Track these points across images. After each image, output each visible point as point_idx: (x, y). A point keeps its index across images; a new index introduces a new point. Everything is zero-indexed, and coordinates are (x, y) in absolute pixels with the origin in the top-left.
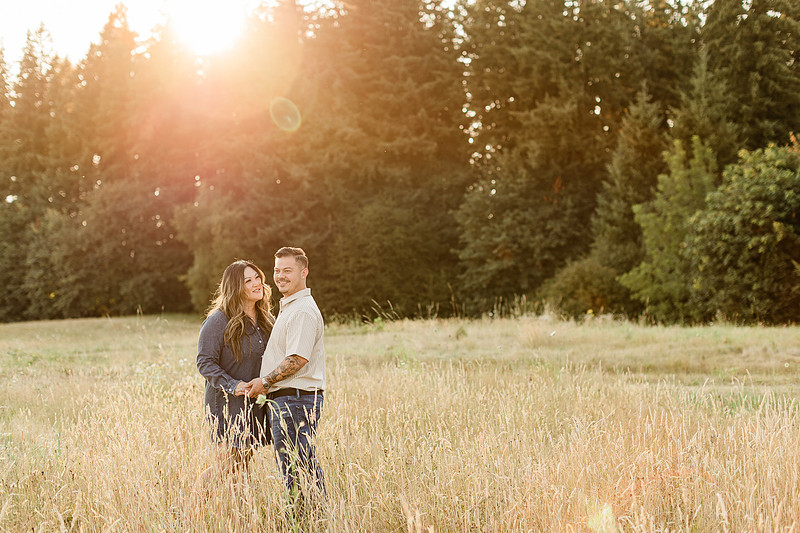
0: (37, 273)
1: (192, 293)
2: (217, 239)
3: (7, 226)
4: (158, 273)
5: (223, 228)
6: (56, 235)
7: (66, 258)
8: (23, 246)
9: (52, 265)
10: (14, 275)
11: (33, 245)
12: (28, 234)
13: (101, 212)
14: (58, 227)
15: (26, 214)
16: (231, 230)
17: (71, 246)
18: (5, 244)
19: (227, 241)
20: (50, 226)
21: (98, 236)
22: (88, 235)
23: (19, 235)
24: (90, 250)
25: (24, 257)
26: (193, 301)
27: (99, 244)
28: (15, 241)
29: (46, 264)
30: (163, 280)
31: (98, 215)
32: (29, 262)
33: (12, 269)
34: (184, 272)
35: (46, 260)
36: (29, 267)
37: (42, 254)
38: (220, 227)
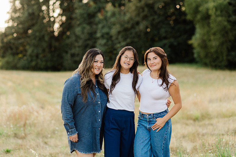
0: (102, 42)
1: (195, 51)
2: (213, 18)
3: (85, 16)
4: (172, 40)
5: (216, 10)
6: (113, 20)
7: (119, 33)
8: (94, 27)
9: (111, 37)
10: (90, 43)
11: (100, 26)
12: (97, 19)
13: (139, 5)
14: (114, 14)
15: (95, 8)
16: (221, 11)
17: (122, 25)
18: (85, 25)
19: (220, 19)
20: (109, 14)
21: (138, 19)
22: (131, 19)
23: (92, 20)
24: (133, 27)
25: (95, 33)
26: (196, 56)
27: (138, 23)
28: (90, 24)
29: (108, 36)
30: (175, 44)
31: (137, 7)
32: (98, 35)
33: (89, 39)
34: (190, 38)
35: (108, 34)
36: (98, 38)
37: (105, 30)
38: (214, 10)
